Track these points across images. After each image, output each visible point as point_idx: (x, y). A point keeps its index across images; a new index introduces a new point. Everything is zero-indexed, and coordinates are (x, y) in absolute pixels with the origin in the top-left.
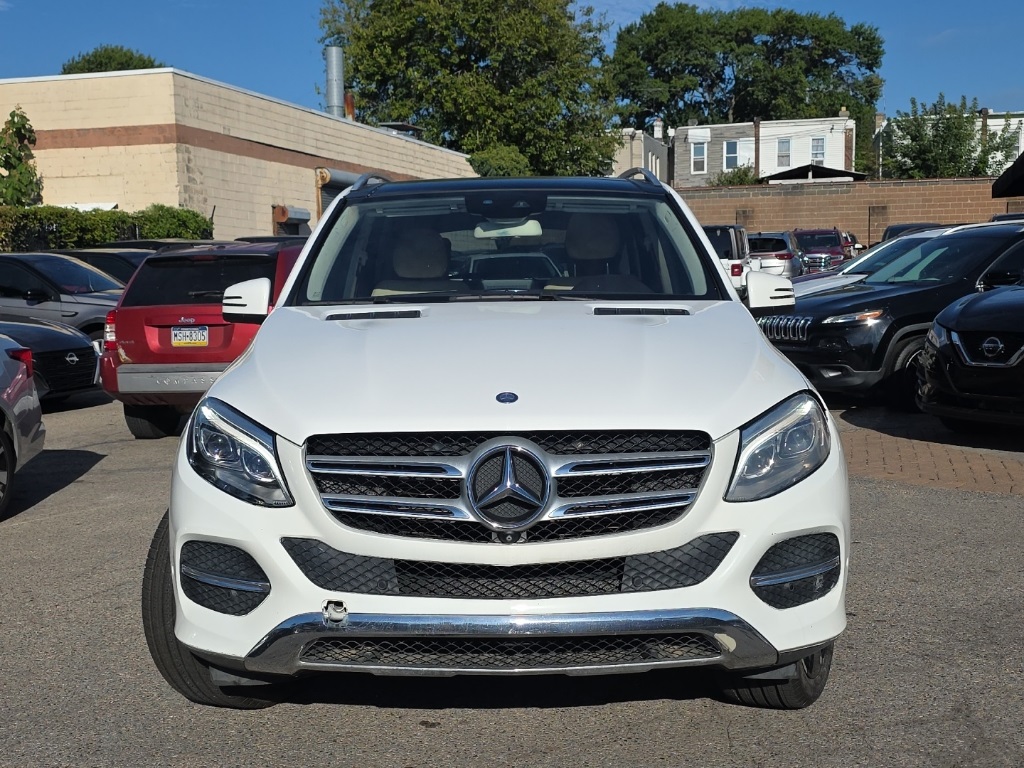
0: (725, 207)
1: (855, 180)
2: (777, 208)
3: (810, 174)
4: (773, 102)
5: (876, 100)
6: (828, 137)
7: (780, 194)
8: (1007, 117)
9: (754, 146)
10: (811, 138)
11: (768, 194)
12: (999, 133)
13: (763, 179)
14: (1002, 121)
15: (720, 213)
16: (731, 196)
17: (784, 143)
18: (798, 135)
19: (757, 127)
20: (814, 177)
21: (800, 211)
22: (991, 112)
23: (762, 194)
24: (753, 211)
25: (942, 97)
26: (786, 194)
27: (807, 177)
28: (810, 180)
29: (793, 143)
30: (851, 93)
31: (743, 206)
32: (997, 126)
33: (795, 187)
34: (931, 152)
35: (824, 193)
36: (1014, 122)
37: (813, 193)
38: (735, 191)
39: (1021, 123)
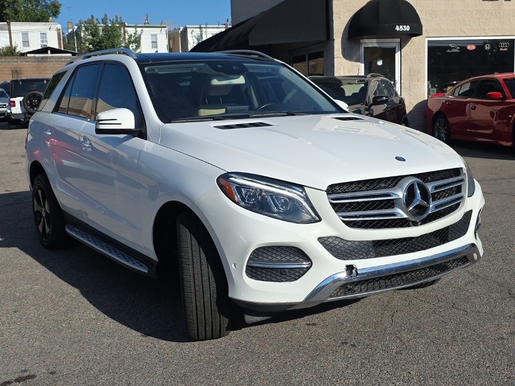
0: (5, 68)
1: (73, 55)
2: (34, 69)
3: (49, 52)
4: (4, 11)
5: (58, 14)
6: (49, 33)
7: (35, 62)
8: (136, 27)
9: (8, 35)
10: (39, 33)
11: (28, 62)
12: (133, 35)
13: (24, 53)
14: (134, 29)
15: (2, 71)
16: (8, 62)
17: (25, 34)
18: (32, 31)
19: (9, 25)
20: (51, 53)
21: (47, 70)
22: (126, 24)
23: (26, 62)
24: (21, 70)
25: (106, 15)
26: (38, 62)
27: (47, 53)
28: (49, 54)
29: (30, 34)
30: (45, 10)
31: (15, 68)
32: (131, 31)
33: (43, 58)
34: (103, 42)
35: (58, 62)
36: (139, 30)
37: (53, 62)
38: (9, 59)
39: (142, 30)
